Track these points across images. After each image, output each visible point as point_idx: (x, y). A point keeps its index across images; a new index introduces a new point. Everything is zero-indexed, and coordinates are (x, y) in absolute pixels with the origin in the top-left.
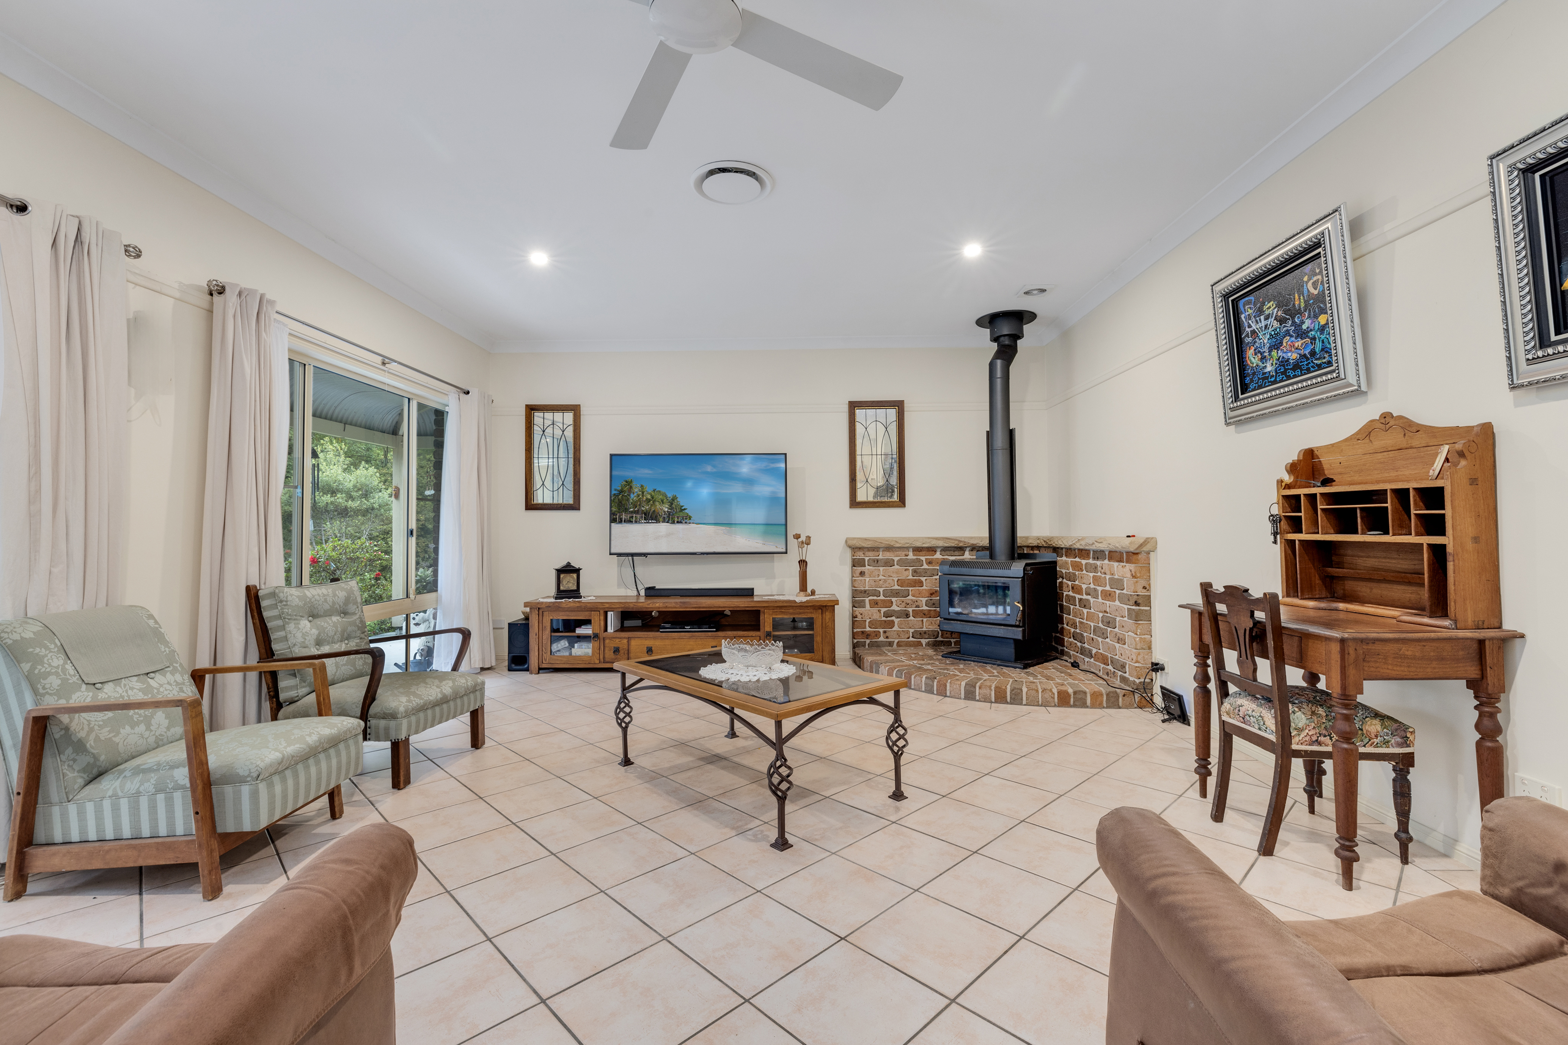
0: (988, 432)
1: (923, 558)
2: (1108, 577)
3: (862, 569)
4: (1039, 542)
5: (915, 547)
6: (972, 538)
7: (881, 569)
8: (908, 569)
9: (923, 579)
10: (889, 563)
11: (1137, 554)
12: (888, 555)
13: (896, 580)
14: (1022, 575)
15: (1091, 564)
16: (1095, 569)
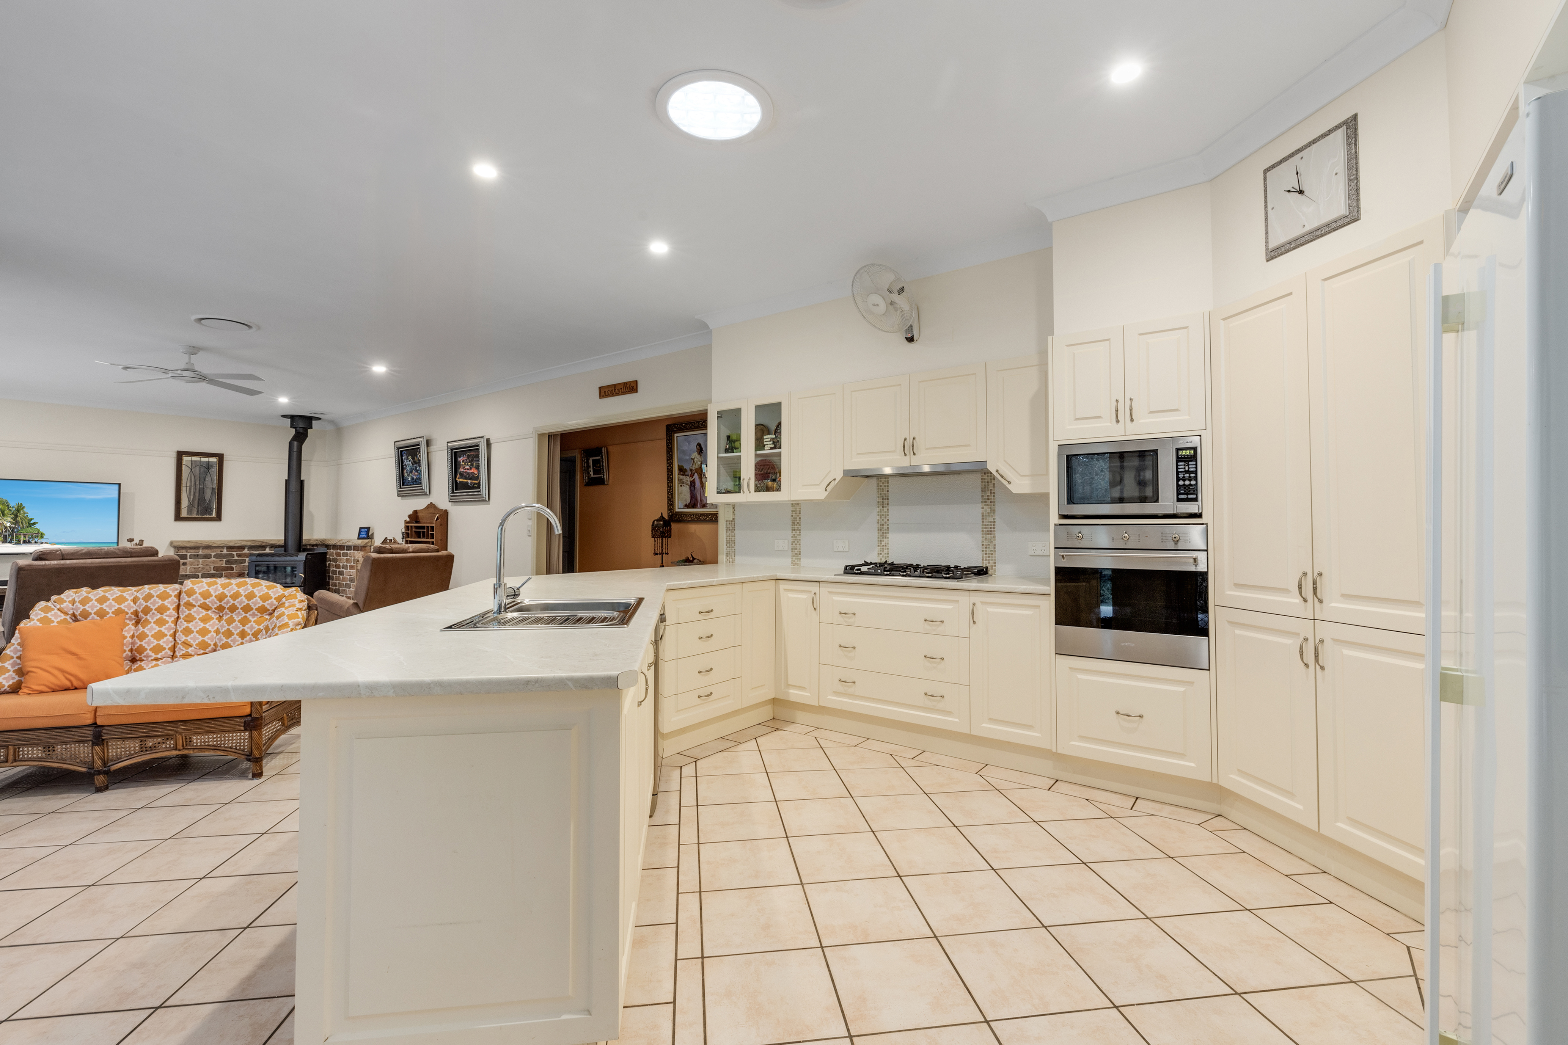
0: (286, 480)
1: (234, 553)
2: (352, 558)
3: (185, 561)
4: (317, 542)
5: (229, 546)
6: (272, 540)
7: (201, 560)
8: (222, 560)
9: (234, 566)
10: (208, 557)
11: (365, 547)
12: (207, 552)
13: (212, 567)
14: (304, 560)
15: (345, 553)
16: (346, 555)
